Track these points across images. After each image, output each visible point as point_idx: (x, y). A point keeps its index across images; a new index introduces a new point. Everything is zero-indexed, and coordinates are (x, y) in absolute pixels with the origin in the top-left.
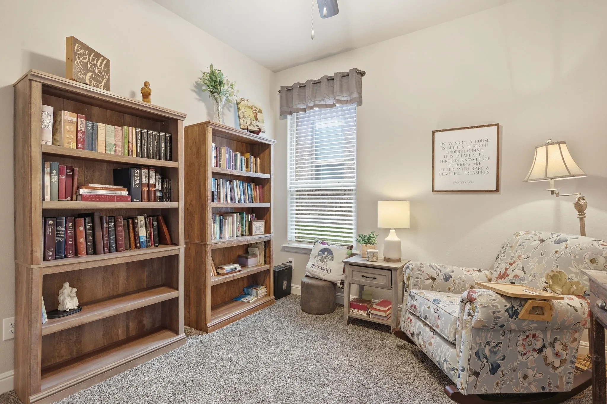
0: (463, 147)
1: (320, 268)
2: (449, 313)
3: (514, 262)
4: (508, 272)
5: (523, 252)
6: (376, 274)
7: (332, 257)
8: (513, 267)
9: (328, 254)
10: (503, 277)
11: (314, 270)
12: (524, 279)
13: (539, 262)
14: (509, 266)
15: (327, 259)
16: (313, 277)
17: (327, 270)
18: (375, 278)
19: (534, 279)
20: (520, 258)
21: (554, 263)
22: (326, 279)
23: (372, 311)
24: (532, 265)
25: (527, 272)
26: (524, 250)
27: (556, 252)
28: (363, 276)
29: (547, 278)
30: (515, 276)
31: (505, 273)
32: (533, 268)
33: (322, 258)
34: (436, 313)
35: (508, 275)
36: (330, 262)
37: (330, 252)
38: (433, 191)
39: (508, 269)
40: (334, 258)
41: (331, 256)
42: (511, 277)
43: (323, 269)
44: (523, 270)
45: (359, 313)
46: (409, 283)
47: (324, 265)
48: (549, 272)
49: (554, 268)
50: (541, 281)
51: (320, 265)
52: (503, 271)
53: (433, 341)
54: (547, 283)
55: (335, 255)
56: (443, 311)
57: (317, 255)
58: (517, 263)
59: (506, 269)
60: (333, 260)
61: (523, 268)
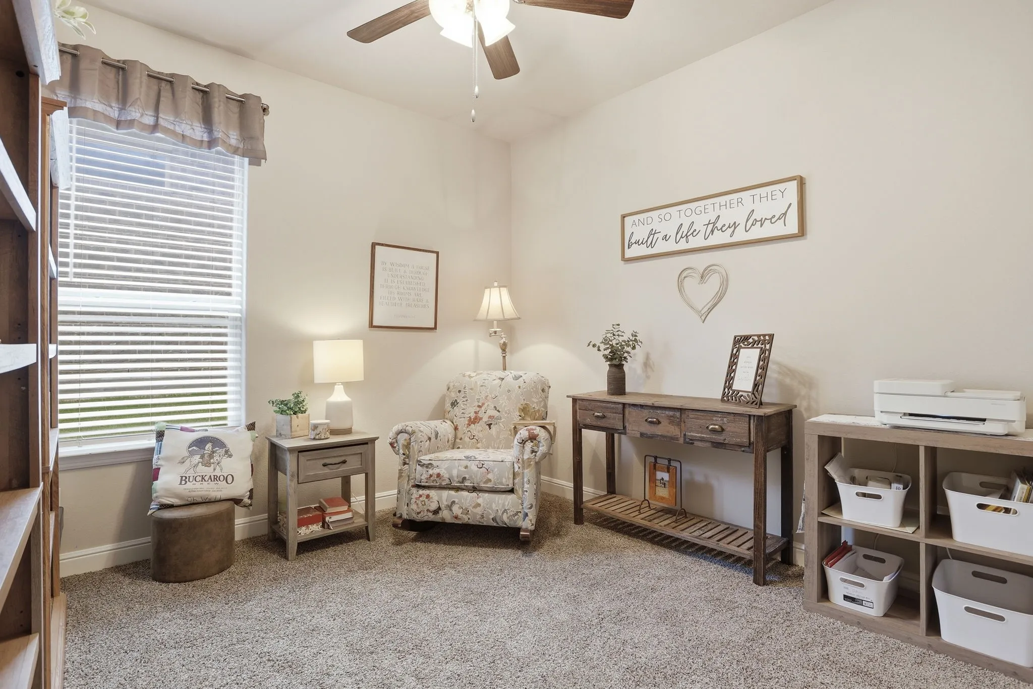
0: (405, 272)
1: (206, 478)
2: (502, 461)
3: (483, 404)
4: (480, 415)
5: (488, 392)
6: (346, 455)
7: (227, 452)
8: (483, 408)
9: (213, 447)
10: (476, 422)
11: (194, 487)
12: (501, 418)
13: (509, 399)
14: (478, 409)
15: (216, 458)
16: (189, 503)
17: (226, 479)
18: (344, 462)
19: (509, 415)
20: (488, 398)
21: (521, 397)
22: (223, 497)
23: (330, 518)
24: (503, 403)
25: (500, 410)
26: (488, 390)
27: (519, 387)
28: (324, 465)
29: (519, 411)
30: (490, 417)
31: (476, 417)
32: (505, 406)
33: (202, 457)
34: (483, 468)
35: (482, 418)
36: (226, 461)
37: (217, 443)
38: (371, 325)
39: (479, 411)
40: (232, 451)
41: (224, 449)
42: (485, 419)
43: (216, 478)
44: (496, 410)
45: (308, 531)
46: (409, 451)
47: (214, 469)
48: (519, 406)
49: (522, 402)
50: (516, 416)
51: (204, 474)
52: (473, 415)
53: (480, 501)
54: (520, 416)
55: (229, 445)
56: (492, 462)
57: (187, 454)
58: (486, 404)
59: (476, 413)
60: (230, 456)
61: (495, 407)
